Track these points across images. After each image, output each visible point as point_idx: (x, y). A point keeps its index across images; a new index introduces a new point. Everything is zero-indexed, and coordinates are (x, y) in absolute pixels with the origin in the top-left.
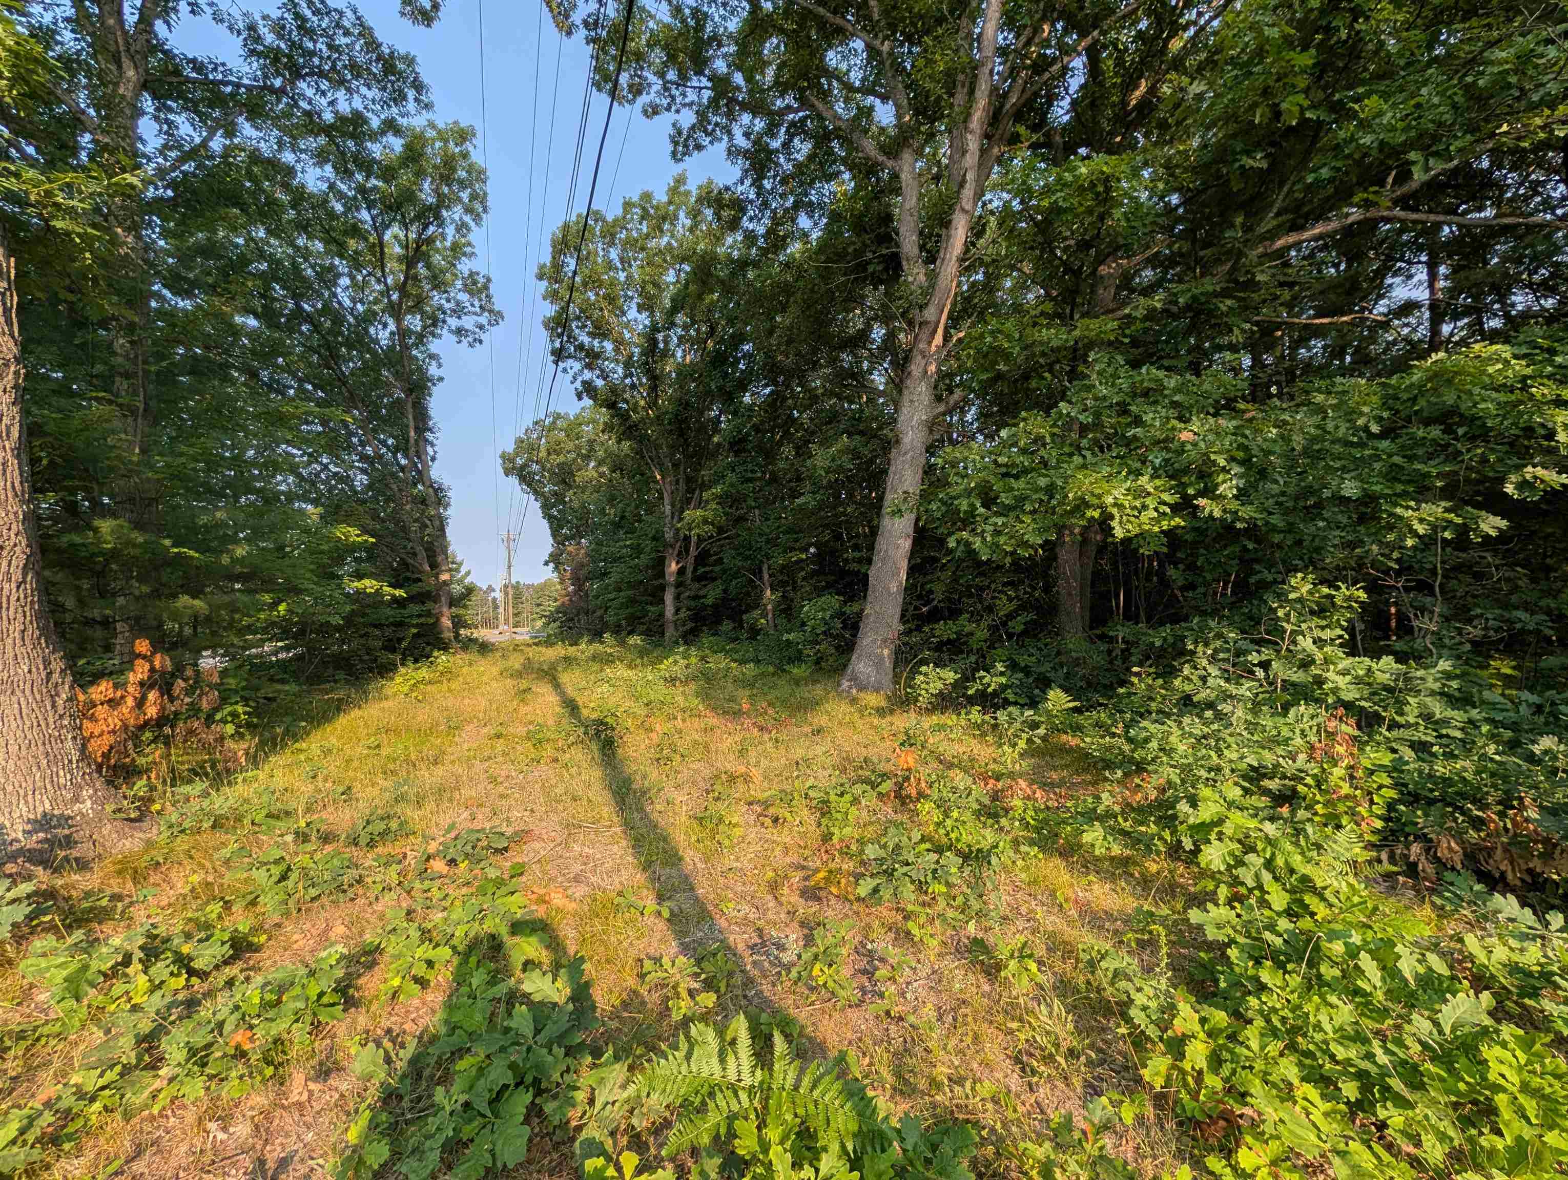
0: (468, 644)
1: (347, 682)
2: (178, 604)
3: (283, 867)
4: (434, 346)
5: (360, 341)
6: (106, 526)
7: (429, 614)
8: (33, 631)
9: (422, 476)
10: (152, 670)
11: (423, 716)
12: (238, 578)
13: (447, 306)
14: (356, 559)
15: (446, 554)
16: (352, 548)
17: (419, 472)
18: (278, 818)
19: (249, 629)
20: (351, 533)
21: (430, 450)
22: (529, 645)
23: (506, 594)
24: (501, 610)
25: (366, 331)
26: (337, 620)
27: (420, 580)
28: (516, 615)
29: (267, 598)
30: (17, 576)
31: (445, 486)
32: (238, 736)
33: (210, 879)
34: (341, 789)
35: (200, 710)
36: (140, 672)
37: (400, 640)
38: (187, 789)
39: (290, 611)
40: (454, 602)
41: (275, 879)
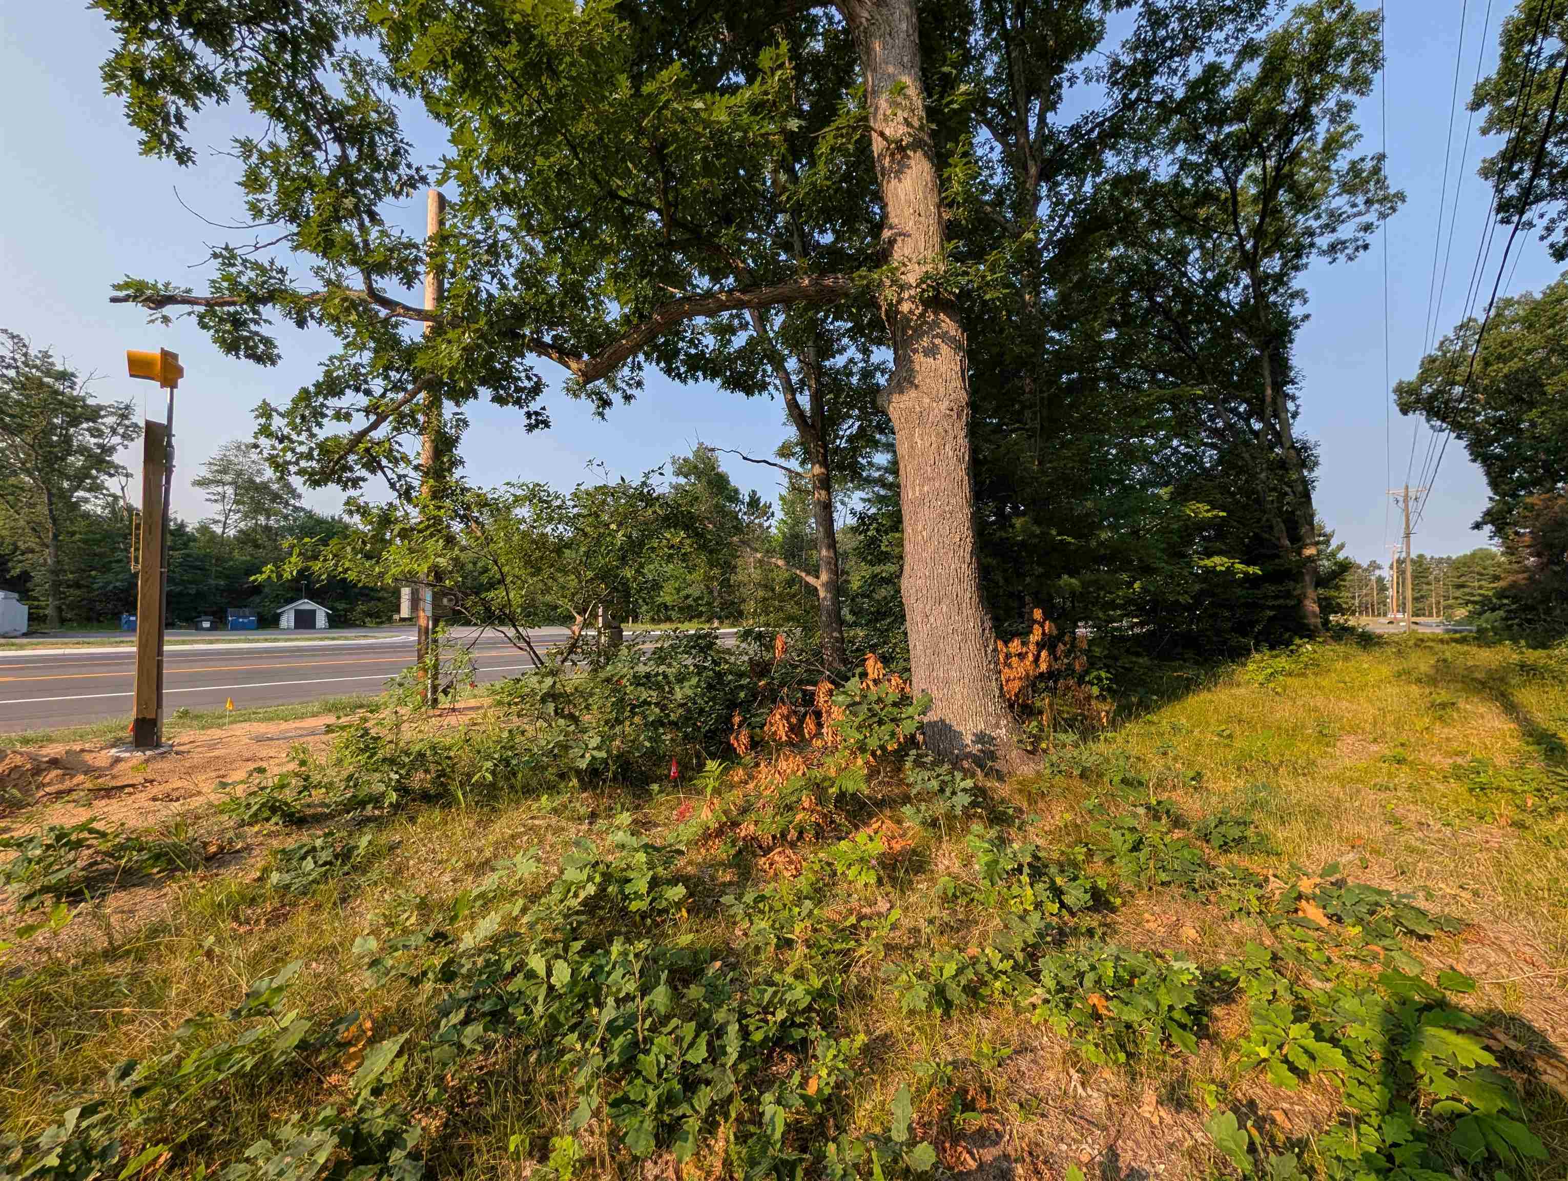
0: (1342, 633)
1: (1197, 663)
2: (1061, 582)
3: (1136, 836)
4: (1298, 281)
5: (1209, 309)
6: (1018, 522)
7: (1288, 595)
8: (976, 599)
9: (1281, 437)
10: (1044, 634)
11: (1284, 712)
12: (1102, 560)
13: (1315, 224)
14: (1204, 538)
15: (1311, 524)
16: (1202, 526)
17: (1277, 434)
18: (1131, 785)
19: (1113, 605)
20: (1201, 510)
21: (1291, 406)
22: (1442, 641)
23: (1401, 573)
24: (1391, 592)
25: (1216, 297)
26: (1185, 599)
27: (1278, 557)
28: (1416, 599)
29: (1125, 577)
30: (968, 559)
31: (1311, 444)
32: (1102, 698)
33: (1078, 822)
34: (1191, 774)
35: (1074, 671)
36: (1036, 636)
37: (1252, 624)
38: (1062, 737)
39: (1144, 589)
40: (1321, 582)
41: (1128, 846)
